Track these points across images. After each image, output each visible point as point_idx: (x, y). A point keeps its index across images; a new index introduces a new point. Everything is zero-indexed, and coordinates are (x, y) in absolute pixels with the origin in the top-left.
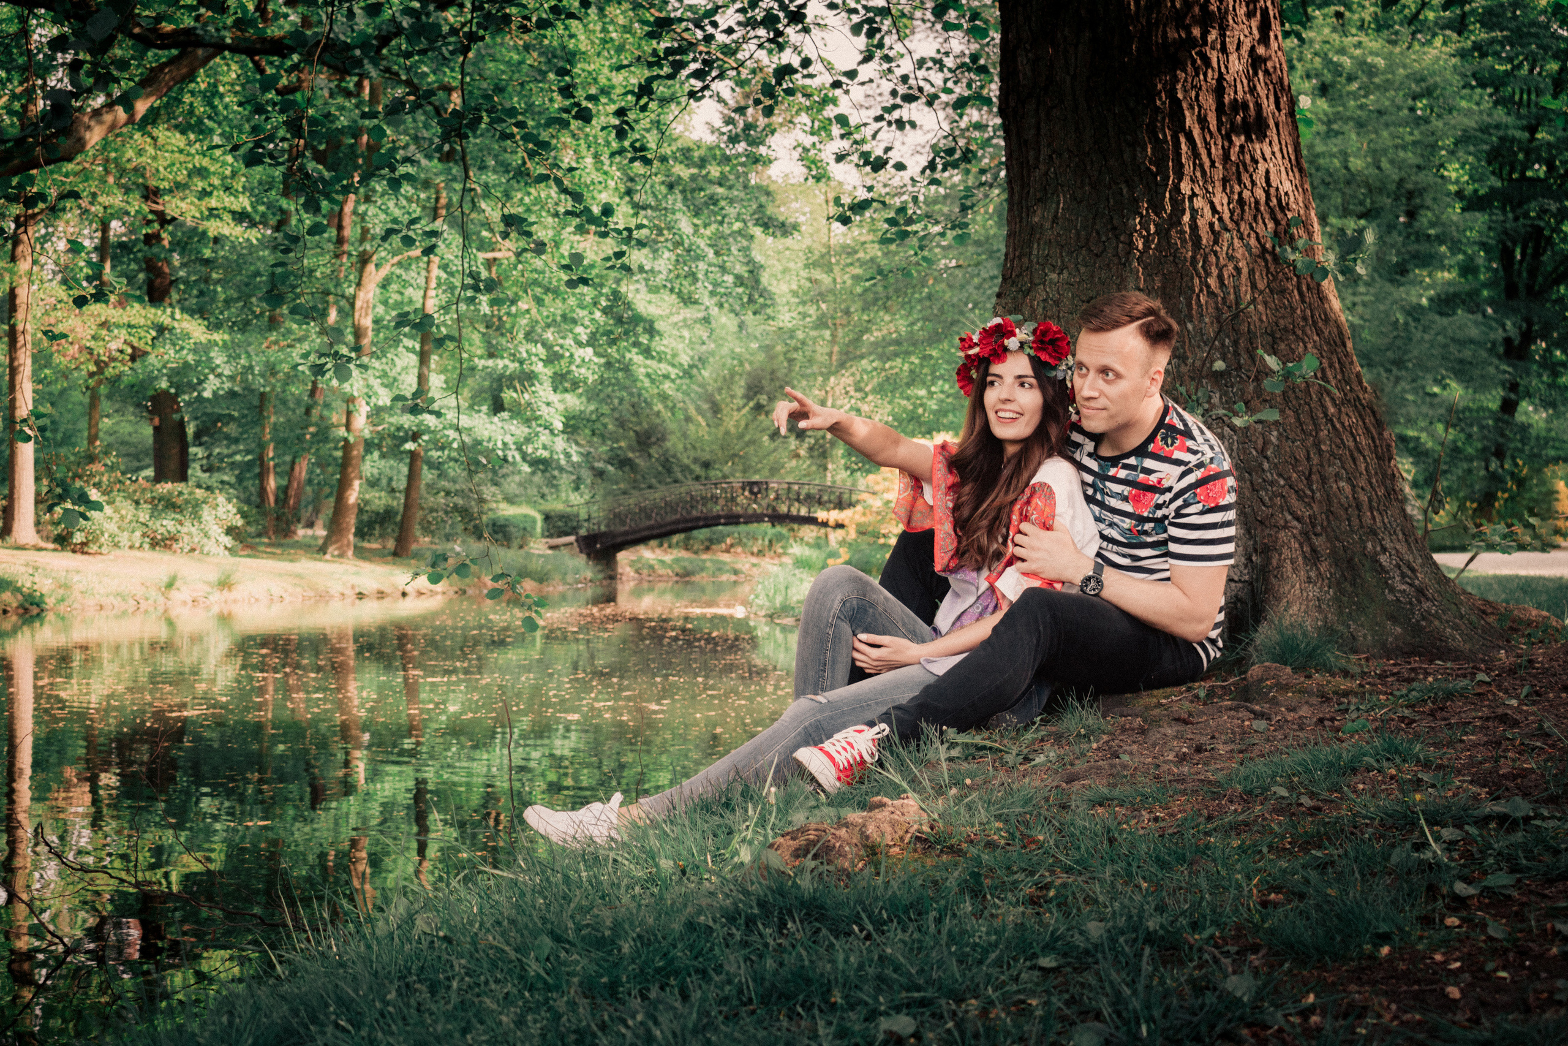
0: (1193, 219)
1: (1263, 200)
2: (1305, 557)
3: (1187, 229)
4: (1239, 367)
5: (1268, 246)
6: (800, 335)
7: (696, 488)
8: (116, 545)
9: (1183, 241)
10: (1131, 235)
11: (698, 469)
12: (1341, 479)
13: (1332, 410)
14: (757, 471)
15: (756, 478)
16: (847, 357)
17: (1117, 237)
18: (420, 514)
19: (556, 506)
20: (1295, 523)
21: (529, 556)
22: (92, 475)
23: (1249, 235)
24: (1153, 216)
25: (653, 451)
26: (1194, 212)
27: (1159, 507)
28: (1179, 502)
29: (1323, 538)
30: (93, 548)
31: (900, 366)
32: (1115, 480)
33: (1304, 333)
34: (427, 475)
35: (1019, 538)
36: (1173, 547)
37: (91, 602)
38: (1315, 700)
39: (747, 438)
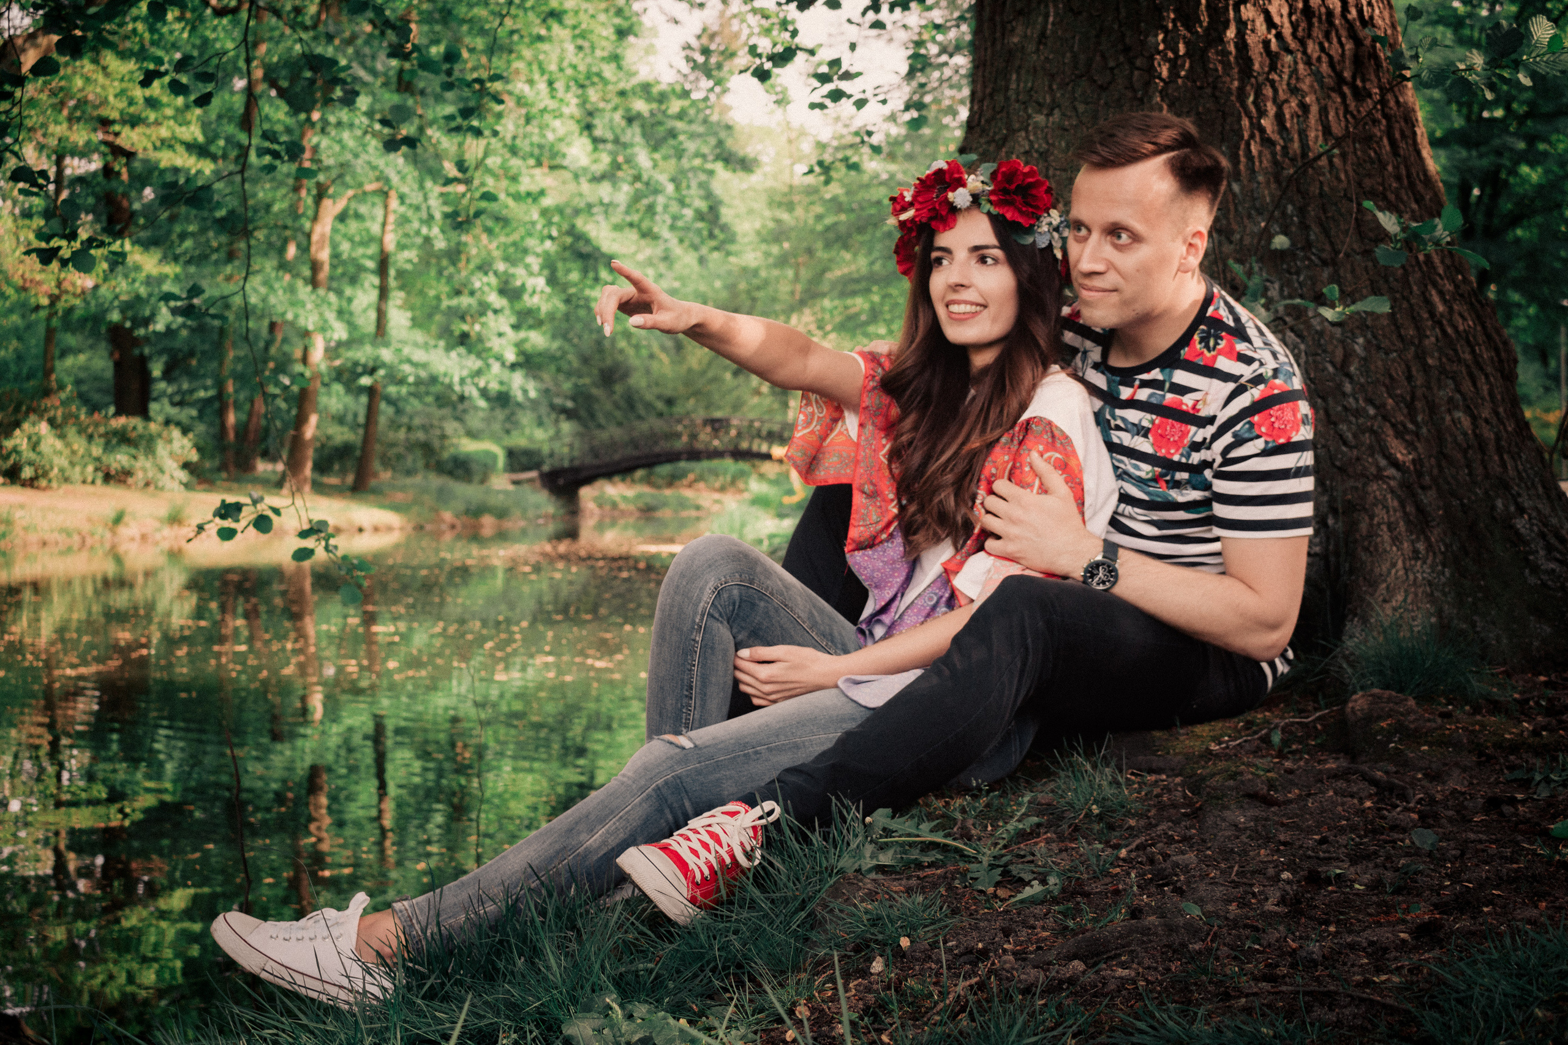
0: (1241, 34)
1: (1338, 10)
2: (1408, 522)
3: (1232, 48)
4: (1308, 245)
5: (1347, 74)
6: (763, 274)
7: (658, 424)
8: (67, 480)
9: (1227, 65)
10: (1151, 58)
11: (660, 405)
12: (1457, 407)
13: (1441, 308)
14: (719, 408)
15: (718, 414)
16: (809, 296)
17: (1131, 62)
18: (378, 447)
19: (519, 441)
20: (1391, 471)
21: (488, 491)
22: (46, 410)
23: (1319, 59)
24: (1183, 31)
25: (619, 388)
26: (1242, 24)
27: (1196, 447)
28: (1227, 439)
29: (1432, 493)
30: (43, 483)
31: (859, 304)
32: (1132, 404)
33: (1398, 197)
34: (385, 410)
35: (992, 502)
36: (1221, 510)
37: (33, 537)
38: (1470, 760)
39: (710, 374)
